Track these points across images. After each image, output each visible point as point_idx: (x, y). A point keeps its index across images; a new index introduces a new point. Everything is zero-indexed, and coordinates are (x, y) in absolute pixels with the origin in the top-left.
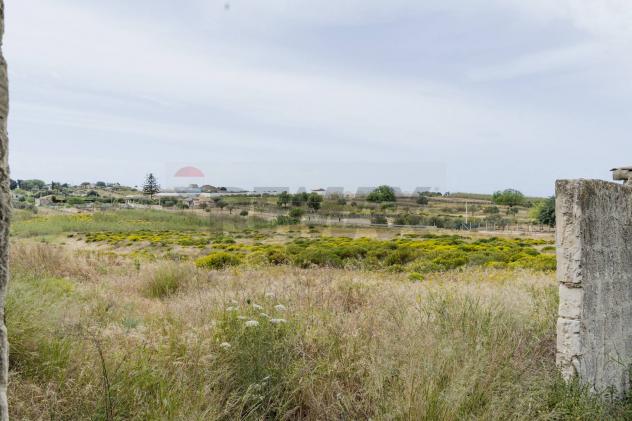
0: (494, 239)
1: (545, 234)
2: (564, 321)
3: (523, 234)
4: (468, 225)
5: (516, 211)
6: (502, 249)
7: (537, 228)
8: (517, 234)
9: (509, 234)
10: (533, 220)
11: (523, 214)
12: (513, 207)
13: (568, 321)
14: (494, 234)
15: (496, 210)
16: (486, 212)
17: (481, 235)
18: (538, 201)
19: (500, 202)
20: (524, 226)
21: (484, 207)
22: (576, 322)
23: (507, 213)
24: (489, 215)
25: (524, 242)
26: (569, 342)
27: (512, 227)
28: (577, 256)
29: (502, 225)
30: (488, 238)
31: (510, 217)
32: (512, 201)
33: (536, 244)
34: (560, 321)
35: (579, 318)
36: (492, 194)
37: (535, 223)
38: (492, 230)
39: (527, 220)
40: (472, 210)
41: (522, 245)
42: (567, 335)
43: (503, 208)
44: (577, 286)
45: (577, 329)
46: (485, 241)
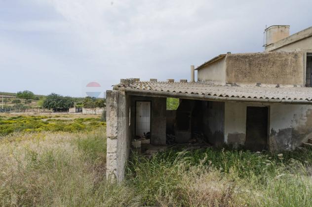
0: (20, 117)
1: (47, 113)
2: (110, 154)
3: (36, 114)
4: (4, 110)
5: (30, 102)
6: (25, 122)
7: (42, 110)
8: (32, 113)
9: (28, 114)
10: (40, 106)
11: (34, 103)
12: (28, 100)
13: (112, 154)
14: (19, 114)
15: (19, 101)
16: (14, 102)
17: (12, 115)
18: (42, 97)
19: (21, 97)
20: (35, 110)
21: (12, 100)
22: (115, 154)
23: (26, 103)
24: (15, 104)
25: (36, 118)
26: (112, 164)
27: (29, 110)
28: (116, 125)
29: (24, 109)
30: (16, 116)
31: (27, 105)
32: (28, 97)
33: (43, 118)
34: (108, 155)
35: (116, 152)
36: (16, 93)
37: (41, 108)
38: (18, 112)
39: (36, 107)
40: (5, 101)
41: (36, 119)
42: (111, 161)
43: (23, 101)
44: (116, 138)
45: (116, 157)
46: (15, 118)
